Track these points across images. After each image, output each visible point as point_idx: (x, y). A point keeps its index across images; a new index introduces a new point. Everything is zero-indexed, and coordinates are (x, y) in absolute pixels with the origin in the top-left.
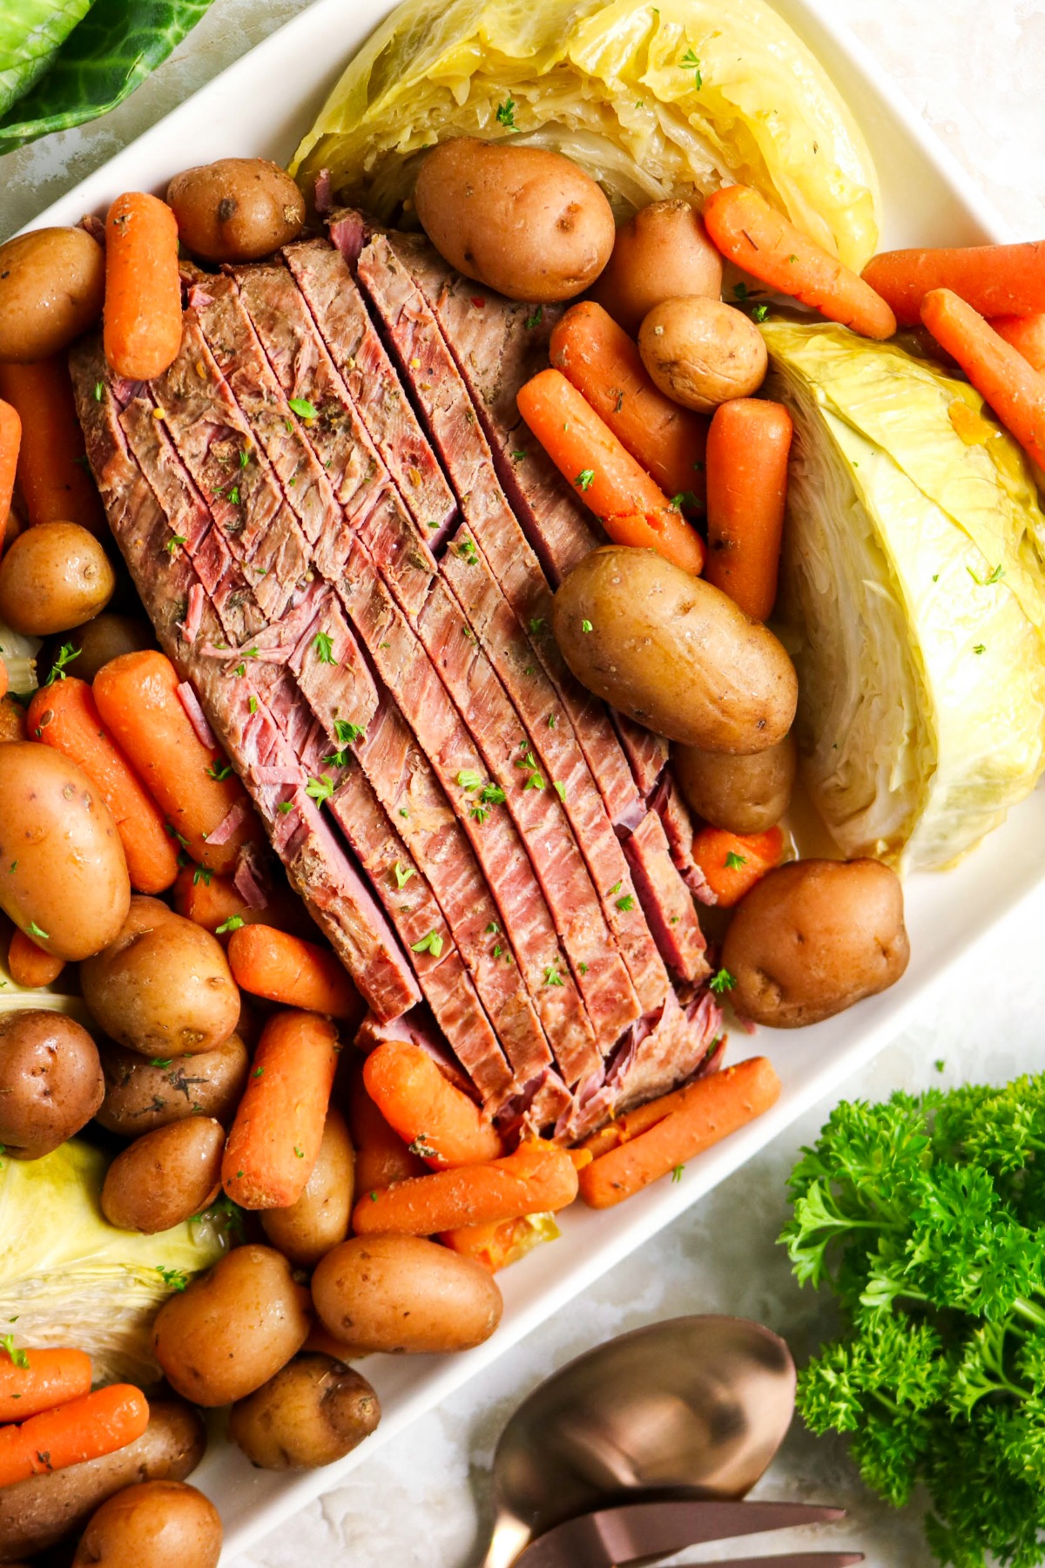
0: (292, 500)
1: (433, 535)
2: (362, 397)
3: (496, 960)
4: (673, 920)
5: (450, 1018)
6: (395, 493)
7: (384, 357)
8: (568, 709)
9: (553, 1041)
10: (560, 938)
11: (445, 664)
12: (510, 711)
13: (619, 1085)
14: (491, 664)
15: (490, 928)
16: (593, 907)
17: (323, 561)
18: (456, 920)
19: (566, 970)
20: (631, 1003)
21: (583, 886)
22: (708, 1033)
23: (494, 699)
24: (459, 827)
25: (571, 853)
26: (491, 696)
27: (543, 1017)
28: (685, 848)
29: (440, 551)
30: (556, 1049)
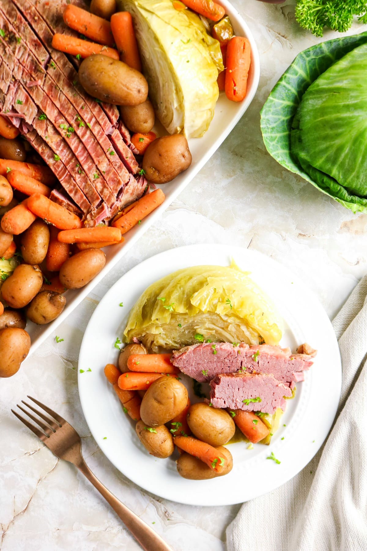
0: (4, 60)
1: (43, 63)
2: (19, 31)
3: (80, 174)
4: (127, 158)
5: (71, 191)
6: (32, 54)
7: (23, 19)
8: (87, 104)
9: (100, 194)
10: (96, 166)
11: (52, 96)
12: (72, 107)
13: (120, 201)
14: (64, 94)
15: (76, 166)
16: (104, 156)
17: (16, 75)
18: (67, 165)
19: (100, 174)
20: (119, 180)
21: (100, 151)
22: (144, 185)
23: (67, 104)
24: (64, 140)
25: (95, 142)
26: (66, 103)
27: (96, 187)
28: (128, 139)
29: (46, 68)
30: (102, 196)
